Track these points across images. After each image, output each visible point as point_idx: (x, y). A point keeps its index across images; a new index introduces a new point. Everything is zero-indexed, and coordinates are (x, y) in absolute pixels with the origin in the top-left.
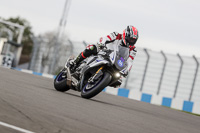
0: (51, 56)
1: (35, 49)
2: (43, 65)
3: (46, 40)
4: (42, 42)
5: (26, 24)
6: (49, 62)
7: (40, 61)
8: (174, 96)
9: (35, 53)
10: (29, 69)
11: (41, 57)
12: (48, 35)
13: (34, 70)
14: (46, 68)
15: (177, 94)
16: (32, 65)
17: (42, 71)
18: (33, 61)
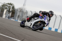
0: (20, 15)
1: (16, 13)
2: (18, 18)
3: (19, 10)
4: (18, 11)
5: (13, 5)
6: (20, 17)
7: (17, 17)
8: (59, 28)
9: (15, 14)
10: (14, 19)
11: (17, 15)
12: (20, 9)
13: (15, 19)
14: (19, 19)
15: (60, 28)
16: (15, 18)
17: (18, 20)
18: (15, 16)
